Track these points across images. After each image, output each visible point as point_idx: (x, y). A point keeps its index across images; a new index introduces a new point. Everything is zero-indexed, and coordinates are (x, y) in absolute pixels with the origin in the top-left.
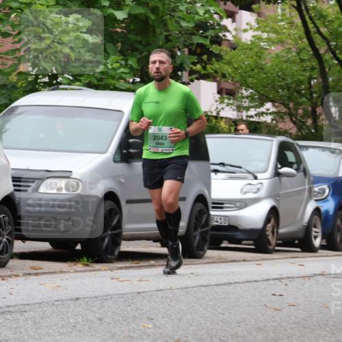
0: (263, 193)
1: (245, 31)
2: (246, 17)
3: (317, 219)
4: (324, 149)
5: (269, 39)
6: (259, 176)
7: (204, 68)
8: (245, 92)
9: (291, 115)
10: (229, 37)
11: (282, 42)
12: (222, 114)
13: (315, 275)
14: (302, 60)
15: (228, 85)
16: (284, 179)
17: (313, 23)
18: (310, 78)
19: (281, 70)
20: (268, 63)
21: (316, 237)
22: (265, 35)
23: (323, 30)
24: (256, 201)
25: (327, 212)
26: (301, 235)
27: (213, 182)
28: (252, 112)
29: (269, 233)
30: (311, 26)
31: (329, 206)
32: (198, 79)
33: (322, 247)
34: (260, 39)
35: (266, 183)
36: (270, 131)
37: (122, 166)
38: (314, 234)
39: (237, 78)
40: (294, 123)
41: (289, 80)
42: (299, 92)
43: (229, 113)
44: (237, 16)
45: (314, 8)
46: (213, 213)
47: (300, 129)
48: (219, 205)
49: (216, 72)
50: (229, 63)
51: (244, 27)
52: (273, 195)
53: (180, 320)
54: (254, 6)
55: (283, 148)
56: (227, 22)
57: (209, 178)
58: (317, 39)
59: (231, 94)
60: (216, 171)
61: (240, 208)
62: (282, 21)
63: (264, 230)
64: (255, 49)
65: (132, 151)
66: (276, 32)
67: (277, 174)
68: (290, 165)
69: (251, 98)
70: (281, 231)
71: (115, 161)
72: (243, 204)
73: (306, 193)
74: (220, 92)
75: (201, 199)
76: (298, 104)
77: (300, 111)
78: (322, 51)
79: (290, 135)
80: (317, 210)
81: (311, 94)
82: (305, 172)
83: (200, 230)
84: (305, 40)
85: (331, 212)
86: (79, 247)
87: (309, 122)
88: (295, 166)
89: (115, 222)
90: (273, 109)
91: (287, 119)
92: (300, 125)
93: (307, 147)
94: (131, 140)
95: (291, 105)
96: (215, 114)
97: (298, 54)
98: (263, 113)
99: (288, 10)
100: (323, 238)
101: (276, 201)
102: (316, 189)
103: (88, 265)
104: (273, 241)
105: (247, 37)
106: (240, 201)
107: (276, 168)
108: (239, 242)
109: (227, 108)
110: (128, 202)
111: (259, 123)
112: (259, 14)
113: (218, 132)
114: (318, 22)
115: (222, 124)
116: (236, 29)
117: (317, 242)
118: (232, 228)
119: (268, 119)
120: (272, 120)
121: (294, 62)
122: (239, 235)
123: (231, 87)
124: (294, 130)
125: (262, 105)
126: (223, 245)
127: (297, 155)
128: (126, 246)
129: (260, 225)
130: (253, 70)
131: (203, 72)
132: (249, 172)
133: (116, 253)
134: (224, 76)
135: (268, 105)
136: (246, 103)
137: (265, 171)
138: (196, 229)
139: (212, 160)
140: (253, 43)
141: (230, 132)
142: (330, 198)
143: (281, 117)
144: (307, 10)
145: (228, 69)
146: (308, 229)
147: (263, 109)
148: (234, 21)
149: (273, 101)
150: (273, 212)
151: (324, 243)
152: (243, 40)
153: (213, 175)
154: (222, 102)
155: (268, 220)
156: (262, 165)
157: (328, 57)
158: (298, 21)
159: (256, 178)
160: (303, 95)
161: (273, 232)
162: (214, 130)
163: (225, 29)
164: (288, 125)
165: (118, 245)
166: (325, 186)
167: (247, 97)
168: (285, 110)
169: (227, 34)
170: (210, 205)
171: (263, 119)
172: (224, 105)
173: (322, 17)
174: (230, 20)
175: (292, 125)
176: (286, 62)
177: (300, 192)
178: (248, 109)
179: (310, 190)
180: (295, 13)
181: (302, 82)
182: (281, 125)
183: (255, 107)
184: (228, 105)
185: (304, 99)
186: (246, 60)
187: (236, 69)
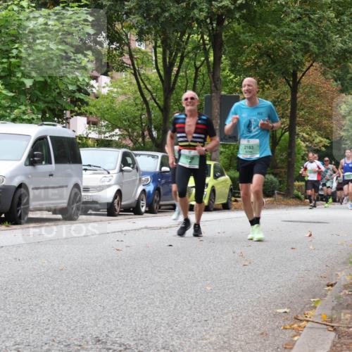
0: (112, 182)
1: (104, 87)
2: (104, 80)
3: (143, 195)
4: (149, 156)
5: (117, 92)
6: (111, 172)
7: (80, 109)
8: (103, 123)
9: (130, 136)
10: (95, 91)
11: (125, 94)
12: (90, 136)
13: (142, 228)
14: (137, 104)
15: (93, 119)
16: (125, 173)
17: (143, 82)
18: (141, 115)
19: (125, 110)
20: (117, 106)
21: (142, 206)
22: (115, 90)
23: (149, 87)
24: (109, 186)
25: (149, 192)
26: (134, 205)
27: (84, 176)
28: (107, 135)
29: (116, 205)
30: (142, 84)
31: (151, 188)
32: (76, 115)
33: (146, 212)
34: (112, 92)
35: (115, 176)
36: (118, 145)
37: (30, 168)
38: (141, 204)
39: (99, 115)
40: (132, 140)
41: (129, 116)
42: (134, 123)
43: (94, 135)
44: (99, 79)
45: (143, 74)
46: (83, 194)
47: (135, 144)
48: (87, 189)
49: (86, 111)
50: (94, 106)
51: (104, 85)
52: (118, 183)
53: (63, 257)
54: (109, 73)
55: (125, 155)
56: (93, 82)
57: (82, 174)
58: (145, 92)
59: (95, 124)
60: (86, 170)
61: (99, 191)
62: (125, 81)
63: (113, 202)
64: (110, 98)
65: (36, 159)
66: (122, 88)
67: (121, 171)
68: (129, 165)
69: (107, 126)
70: (123, 203)
71: (26, 165)
72: (101, 188)
73: (138, 181)
74: (88, 123)
75: (77, 186)
76: (134, 130)
77: (135, 134)
78: (148, 99)
79: (129, 148)
80: (144, 191)
81: (142, 124)
82: (137, 169)
83: (75, 205)
84: (139, 93)
85: (151, 192)
86: (3, 216)
87: (140, 140)
88: (132, 166)
89: (25, 201)
90: (119, 133)
91: (128, 139)
92: (135, 142)
93: (140, 155)
94: (36, 153)
95: (130, 130)
96: (85, 136)
97: (134, 101)
98: (113, 135)
99: (129, 76)
100: (146, 207)
101: (120, 186)
102: (143, 179)
103: (8, 226)
104: (118, 209)
105: (105, 91)
106: (100, 186)
107: (121, 167)
108: (98, 210)
109: (93, 133)
110: (33, 189)
111: (111, 141)
112: (112, 78)
113: (87, 147)
114: (146, 82)
115: (90, 142)
116: (98, 86)
117: (143, 209)
118: (95, 202)
119: (116, 138)
120: (119, 139)
121: (132, 105)
122: (98, 206)
123: (95, 120)
124: (131, 145)
125: (113, 130)
126: (89, 212)
127: (133, 159)
128: (31, 215)
129: (111, 200)
130: (108, 110)
131: (79, 112)
132: (105, 170)
133: (26, 219)
134: (91, 113)
135: (117, 130)
136: (104, 129)
137: (114, 169)
138: (73, 204)
139: (84, 163)
140: (108, 94)
141: (94, 147)
142: (151, 184)
143: (124, 137)
144: (140, 75)
145: (93, 110)
146: (138, 202)
147: (114, 133)
148: (97, 82)
149: (119, 128)
150: (119, 193)
151: (147, 209)
152: (103, 93)
153: (84, 172)
154: (90, 129)
155: (115, 197)
156: (113, 166)
157: (152, 103)
158: (134, 81)
159: (109, 173)
160: (137, 125)
161: (118, 204)
162: (85, 146)
163: (92, 86)
164: (128, 142)
165: (27, 214)
166: (149, 177)
167: (104, 126)
168: (126, 133)
169: (93, 89)
170: (82, 189)
171: (113, 138)
172: (90, 131)
173: (148, 79)
174: (95, 81)
175: (130, 142)
176: (127, 105)
177: (134, 181)
178: (105, 133)
179: (140, 179)
180: (133, 77)
181: (136, 117)
182: (124, 142)
183: (109, 132)
184: (93, 131)
185: (137, 127)
186: (104, 105)
187: (99, 109)
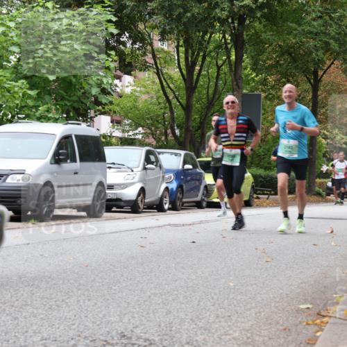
0: (136, 179)
1: (127, 86)
2: (127, 79)
3: (166, 192)
4: (172, 154)
5: (141, 91)
6: (134, 170)
7: (104, 108)
8: (127, 122)
9: (153, 134)
10: (118, 90)
11: (148, 93)
12: (113, 134)
13: (165, 225)
14: (159, 103)
15: (117, 118)
16: (148, 171)
17: (166, 81)
18: (164, 113)
19: (148, 109)
20: (140, 105)
21: (166, 204)
22: (139, 89)
23: (171, 86)
24: (133, 184)
25: (172, 189)
26: (158, 203)
27: (108, 174)
28: (131, 133)
29: (139, 202)
30: (164, 83)
31: (174, 186)
32: (100, 114)
33: (169, 209)
34: (135, 91)
35: (138, 174)
36: (141, 144)
37: (55, 166)
38: (164, 202)
39: (122, 114)
40: (155, 139)
41: (152, 115)
42: (157, 121)
43: (118, 134)
44: (123, 78)
45: (166, 73)
46: (107, 192)
47: (158, 142)
48: (111, 187)
49: (110, 110)
50: (118, 105)
51: (127, 84)
52: (142, 180)
53: (88, 254)
54: (132, 73)
55: (148, 153)
56: (117, 82)
57: (106, 172)
58: (168, 91)
59: (119, 123)
60: (110, 168)
61: (123, 189)
62: (148, 80)
63: (136, 200)
64: (134, 97)
65: (61, 157)
66: (145, 87)
67: (145, 168)
68: (152, 163)
69: (130, 125)
70: (146, 201)
71: (51, 163)
72: (125, 186)
73: (161, 179)
74: (112, 122)
75: (101, 184)
76: (157, 128)
77: (158, 132)
78: (171, 98)
79: (152, 146)
80: (167, 188)
81: (164, 122)
82: (160, 167)
83: (100, 202)
84: (161, 92)
85: (175, 189)
86: (29, 213)
87: (163, 138)
88: (155, 164)
89: (51, 198)
90: (142, 131)
91: (151, 137)
92: (158, 140)
93: (163, 153)
94: (61, 151)
95: (153, 128)
96: (109, 134)
97: (157, 99)
98: (137, 134)
99: (151, 75)
100: (170, 204)
101: (144, 184)
102: (167, 176)
104: (141, 206)
105: (128, 90)
106: (123, 184)
107: (144, 165)
108: (122, 207)
109: (116, 131)
110: (59, 187)
111: (134, 139)
112: (135, 77)
113: (111, 145)
114: (169, 81)
115: (114, 140)
116: (122, 86)
117: (166, 207)
118: (119, 200)
119: (140, 137)
120: (142, 137)
121: (155, 104)
122: (122, 204)
123: (119, 119)
124: (154, 143)
125: (136, 129)
126: (113, 210)
127: (156, 158)
128: (57, 212)
129: (134, 198)
130: (131, 109)
131: (103, 110)
132: (129, 168)
133: (51, 216)
134: (115, 112)
135: (140, 129)
136: (127, 128)
137: (138, 167)
138: (97, 201)
139: (107, 162)
140: (131, 93)
141: (118, 145)
142: (174, 181)
143: (147, 136)
144: (163, 75)
145: (117, 109)
146: (161, 199)
147: (137, 131)
148: (121, 81)
149: (143, 127)
150: (142, 190)
151: (170, 207)
152: (126, 92)
153: (108, 169)
154: (113, 128)
155: (139, 195)
156: (136, 164)
157: (174, 101)
158: (157, 81)
159: (132, 171)
160: (160, 123)
161: (142, 201)
162: (109, 144)
163: (116, 86)
164: (151, 140)
165: (52, 211)
166: (172, 175)
167: (128, 125)
168: (149, 131)
169: (117, 88)
170: (106, 187)
171: (137, 137)
172: (114, 130)
173: (171, 78)
174: (118, 80)
175: (153, 140)
176: (150, 104)
177: (158, 178)
178: (128, 131)
179: (163, 177)
180: (156, 76)
181: (159, 116)
182: (147, 140)
183: (133, 130)
184: (117, 129)
185: (160, 125)
186: (127, 103)
187: (122, 108)
